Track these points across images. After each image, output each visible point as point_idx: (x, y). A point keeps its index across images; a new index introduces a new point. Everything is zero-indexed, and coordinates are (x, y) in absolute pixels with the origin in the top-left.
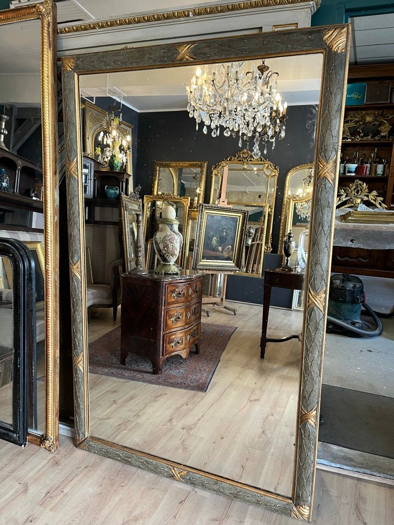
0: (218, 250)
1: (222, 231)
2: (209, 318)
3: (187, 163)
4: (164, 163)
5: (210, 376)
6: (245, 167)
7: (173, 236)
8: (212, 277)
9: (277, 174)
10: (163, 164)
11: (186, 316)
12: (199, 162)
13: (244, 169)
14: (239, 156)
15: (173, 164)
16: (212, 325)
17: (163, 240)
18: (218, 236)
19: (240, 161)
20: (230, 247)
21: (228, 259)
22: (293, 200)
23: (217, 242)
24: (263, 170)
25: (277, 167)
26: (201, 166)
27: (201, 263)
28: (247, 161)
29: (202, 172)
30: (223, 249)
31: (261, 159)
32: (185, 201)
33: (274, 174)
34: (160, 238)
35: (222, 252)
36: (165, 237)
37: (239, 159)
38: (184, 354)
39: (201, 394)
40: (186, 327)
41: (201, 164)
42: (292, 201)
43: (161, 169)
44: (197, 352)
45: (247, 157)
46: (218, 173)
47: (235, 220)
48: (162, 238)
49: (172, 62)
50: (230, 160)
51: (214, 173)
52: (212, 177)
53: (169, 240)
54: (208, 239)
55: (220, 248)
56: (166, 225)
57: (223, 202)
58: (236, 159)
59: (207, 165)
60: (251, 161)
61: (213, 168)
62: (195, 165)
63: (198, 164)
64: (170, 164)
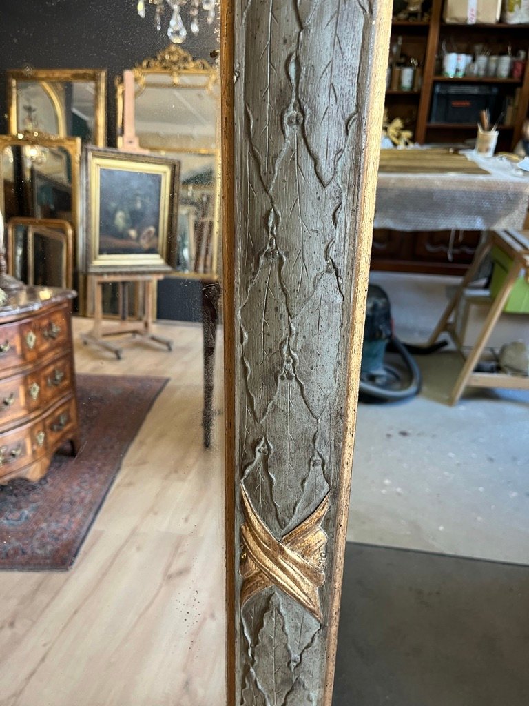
0: (128, 237)
1: (134, 200)
2: (122, 362)
3: (67, 71)
5: (91, 516)
6: (176, 80)
8: (124, 287)
10: (22, 73)
11: (28, 394)
12: (87, 67)
13: (174, 86)
14: (163, 59)
15: (43, 74)
16: (123, 378)
18: (126, 209)
19: (165, 68)
20: (152, 229)
21: (151, 251)
23: (126, 221)
24: (207, 86)
26: (95, 79)
27: (96, 263)
28: (179, 68)
29: (97, 89)
30: (139, 233)
31: (204, 65)
32: (71, 146)
35: (138, 239)
37: (164, 64)
38: (34, 473)
39: (57, 577)
40: (32, 416)
41: (95, 75)
43: (20, 84)
44: (73, 453)
47: (157, 179)
50: (148, 66)
51: (119, 91)
54: (107, 216)
55: (133, 233)
57: (130, 142)
58: (158, 64)
59: (107, 74)
60: (185, 68)
61: (116, 82)
62: (83, 77)
63: (89, 74)
64: (37, 74)
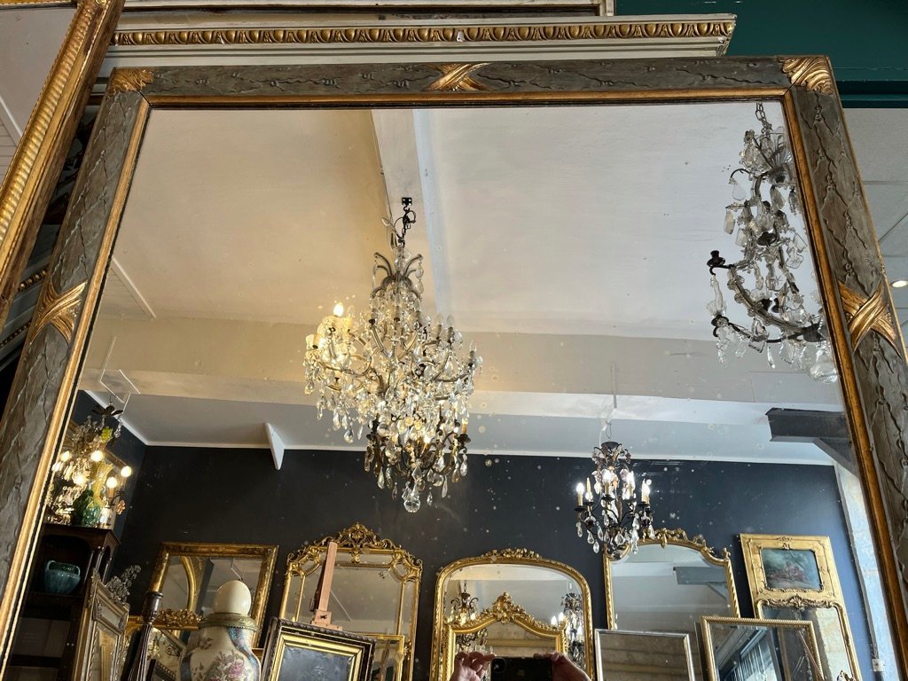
3: (235, 546)
4: (183, 545)
6: (356, 558)
7: (239, 661)
9: (419, 575)
10: (180, 547)
12: (260, 544)
13: (353, 563)
14: (345, 537)
15: (203, 548)
17: (208, 673)
19: (347, 546)
22: (453, 629)
24: (391, 565)
25: (418, 561)
26: (264, 556)
28: (361, 546)
29: (264, 567)
31: (389, 544)
33: (413, 575)
34: (202, 668)
36: (215, 665)
37: (345, 542)
41: (266, 550)
42: (451, 630)
43: (174, 557)
45: (360, 539)
46: (300, 569)
47: (343, 661)
48: (207, 666)
50: (326, 544)
51: (291, 569)
52: (284, 579)
53: (227, 672)
56: (224, 630)
57: (324, 617)
58: (338, 542)
59: (279, 552)
60: (368, 546)
61: (289, 559)
62: (252, 552)
63: (259, 550)
64: (197, 547)
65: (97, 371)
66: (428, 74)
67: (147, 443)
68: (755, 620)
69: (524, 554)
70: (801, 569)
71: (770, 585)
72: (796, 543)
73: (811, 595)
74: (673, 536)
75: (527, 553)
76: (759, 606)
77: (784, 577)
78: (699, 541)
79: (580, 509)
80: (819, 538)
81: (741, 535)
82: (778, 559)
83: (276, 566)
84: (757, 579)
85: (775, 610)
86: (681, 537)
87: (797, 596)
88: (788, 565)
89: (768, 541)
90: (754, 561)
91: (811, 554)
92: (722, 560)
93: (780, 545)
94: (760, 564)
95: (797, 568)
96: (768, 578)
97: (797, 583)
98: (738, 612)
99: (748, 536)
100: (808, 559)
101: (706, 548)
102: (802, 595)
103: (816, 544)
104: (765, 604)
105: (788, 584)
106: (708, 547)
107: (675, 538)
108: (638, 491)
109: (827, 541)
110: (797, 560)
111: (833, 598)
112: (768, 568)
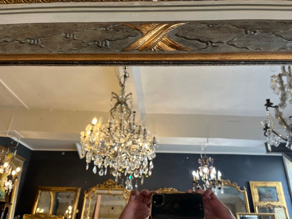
3: (65, 188)
4: (46, 188)
6: (110, 192)
10: (44, 188)
12: (74, 187)
13: (109, 194)
14: (106, 184)
15: (53, 188)
19: (106, 187)
24: (122, 194)
26: (76, 191)
28: (112, 187)
29: (76, 195)
31: (121, 186)
37: (106, 186)
41: (76, 189)
43: (42, 192)
45: (111, 185)
46: (89, 196)
49: (123, 51)
50: (99, 187)
51: (86, 196)
52: (83, 200)
58: (103, 186)
59: (82, 189)
60: (114, 187)
61: (85, 193)
62: (71, 190)
63: (74, 189)
64: (51, 188)
65: (6, 131)
66: (127, 34)
67: (32, 149)
68: (255, 213)
69: (171, 190)
70: (271, 194)
71: (260, 200)
72: (270, 184)
73: (275, 203)
74: (225, 182)
75: (173, 189)
76: (257, 208)
77: (265, 197)
78: (235, 184)
79: (194, 182)
80: (277, 182)
81: (250, 182)
82: (263, 190)
83: (80, 195)
84: (256, 198)
85: (262, 209)
86: (228, 183)
87: (270, 204)
88: (267, 192)
89: (260, 184)
90: (255, 192)
91: (275, 189)
92: (243, 191)
93: (264, 185)
94: (257, 192)
95: (270, 194)
96: (260, 198)
97: (270, 199)
98: (249, 210)
99: (253, 182)
100: (273, 190)
101: (237, 187)
102: (272, 203)
103: (277, 185)
104: (258, 207)
105: (266, 200)
106: (238, 186)
107: (226, 183)
108: (217, 175)
109: (280, 183)
110: (270, 191)
111: (282, 204)
112: (260, 194)
